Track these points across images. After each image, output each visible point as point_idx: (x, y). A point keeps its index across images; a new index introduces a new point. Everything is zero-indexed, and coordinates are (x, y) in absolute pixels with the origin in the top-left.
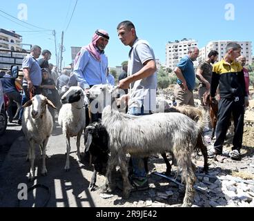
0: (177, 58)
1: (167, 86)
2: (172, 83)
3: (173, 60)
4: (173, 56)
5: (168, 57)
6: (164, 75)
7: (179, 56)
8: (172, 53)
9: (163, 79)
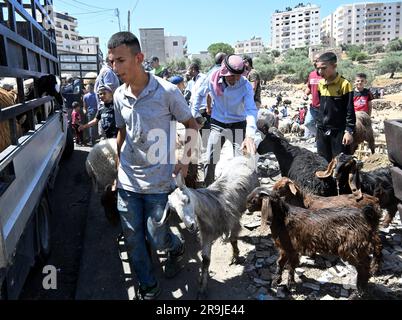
0: (288, 35)
1: (272, 78)
2: (280, 73)
3: (281, 38)
4: (282, 33)
5: (275, 34)
6: (268, 62)
7: (291, 31)
8: (281, 27)
9: (266, 68)
